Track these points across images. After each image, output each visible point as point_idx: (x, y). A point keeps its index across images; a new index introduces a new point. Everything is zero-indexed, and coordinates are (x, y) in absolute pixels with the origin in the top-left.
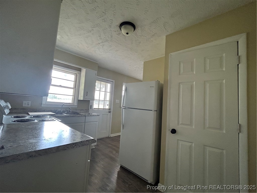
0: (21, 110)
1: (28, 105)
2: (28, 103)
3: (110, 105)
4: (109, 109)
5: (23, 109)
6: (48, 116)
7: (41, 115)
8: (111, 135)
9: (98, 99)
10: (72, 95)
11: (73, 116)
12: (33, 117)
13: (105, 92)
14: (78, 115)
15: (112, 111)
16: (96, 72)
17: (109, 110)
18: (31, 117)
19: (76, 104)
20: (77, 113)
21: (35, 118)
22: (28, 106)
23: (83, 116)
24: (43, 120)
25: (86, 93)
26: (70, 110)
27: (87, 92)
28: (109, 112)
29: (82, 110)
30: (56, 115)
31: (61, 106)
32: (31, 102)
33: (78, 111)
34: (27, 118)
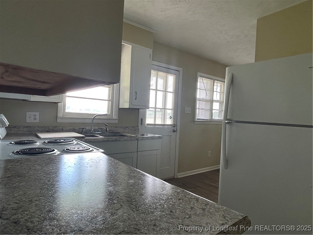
0: (25, 129)
1: (35, 119)
2: (35, 115)
3: (175, 117)
4: (174, 125)
5: (27, 127)
6: (74, 141)
7: (62, 138)
8: (178, 174)
9: (154, 107)
10: (107, 99)
11: (116, 140)
12: (49, 142)
13: (165, 91)
14: (125, 138)
15: (178, 128)
16: (152, 50)
17: (174, 127)
18: (44, 142)
19: (115, 116)
20: (119, 133)
21: (52, 144)
22: (35, 121)
23: (134, 139)
24: (69, 150)
25: (134, 94)
26: (106, 129)
27: (136, 92)
28: (174, 131)
29: (127, 127)
30: (86, 138)
31: (90, 121)
32: (38, 113)
33: (120, 130)
34: (38, 144)
